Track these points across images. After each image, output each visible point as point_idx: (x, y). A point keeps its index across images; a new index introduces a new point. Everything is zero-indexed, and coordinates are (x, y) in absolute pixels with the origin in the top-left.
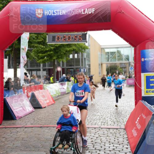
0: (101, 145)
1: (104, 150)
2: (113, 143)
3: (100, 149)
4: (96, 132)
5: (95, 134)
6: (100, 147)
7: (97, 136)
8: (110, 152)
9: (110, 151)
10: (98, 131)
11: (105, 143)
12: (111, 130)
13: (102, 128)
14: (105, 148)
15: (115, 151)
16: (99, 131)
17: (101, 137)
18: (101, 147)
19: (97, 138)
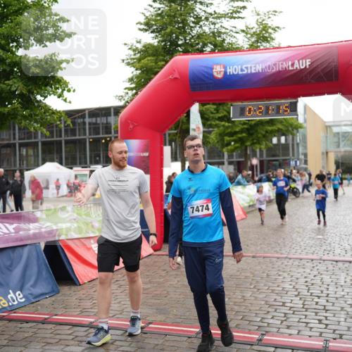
0: (322, 289)
1: (327, 296)
2: (342, 286)
3: (319, 295)
4: (313, 267)
5: (312, 270)
6: (319, 292)
7: (316, 273)
8: (336, 301)
9: (337, 298)
10: (317, 266)
11: (328, 285)
12: (340, 264)
13: (324, 260)
14: (328, 294)
15: (345, 300)
16: (320, 265)
17: (321, 274)
18: (322, 292)
19: (315, 276)
